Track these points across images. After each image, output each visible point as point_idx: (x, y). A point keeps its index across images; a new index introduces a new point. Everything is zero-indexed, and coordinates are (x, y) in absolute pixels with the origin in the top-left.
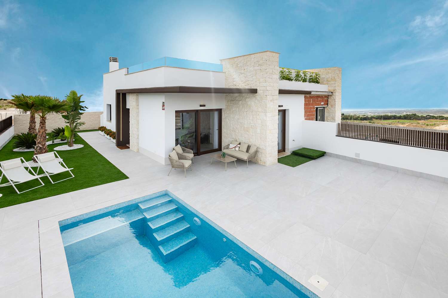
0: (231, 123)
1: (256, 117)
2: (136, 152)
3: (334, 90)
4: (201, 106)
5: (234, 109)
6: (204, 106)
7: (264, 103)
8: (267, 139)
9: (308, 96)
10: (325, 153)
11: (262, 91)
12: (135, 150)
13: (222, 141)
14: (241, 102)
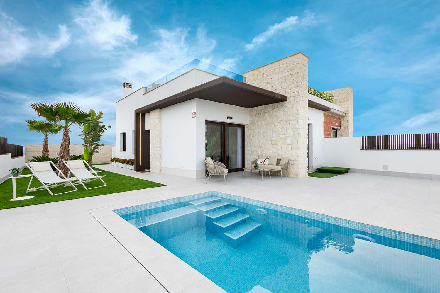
0: (256, 138)
1: (286, 127)
2: (158, 173)
3: (347, 111)
4: (228, 118)
5: (259, 124)
6: (231, 118)
7: (295, 110)
8: (299, 148)
9: (326, 113)
10: (349, 169)
11: (293, 98)
12: (158, 172)
13: (246, 159)
14: (267, 114)
